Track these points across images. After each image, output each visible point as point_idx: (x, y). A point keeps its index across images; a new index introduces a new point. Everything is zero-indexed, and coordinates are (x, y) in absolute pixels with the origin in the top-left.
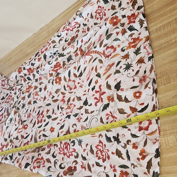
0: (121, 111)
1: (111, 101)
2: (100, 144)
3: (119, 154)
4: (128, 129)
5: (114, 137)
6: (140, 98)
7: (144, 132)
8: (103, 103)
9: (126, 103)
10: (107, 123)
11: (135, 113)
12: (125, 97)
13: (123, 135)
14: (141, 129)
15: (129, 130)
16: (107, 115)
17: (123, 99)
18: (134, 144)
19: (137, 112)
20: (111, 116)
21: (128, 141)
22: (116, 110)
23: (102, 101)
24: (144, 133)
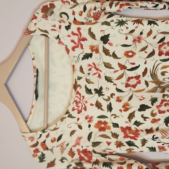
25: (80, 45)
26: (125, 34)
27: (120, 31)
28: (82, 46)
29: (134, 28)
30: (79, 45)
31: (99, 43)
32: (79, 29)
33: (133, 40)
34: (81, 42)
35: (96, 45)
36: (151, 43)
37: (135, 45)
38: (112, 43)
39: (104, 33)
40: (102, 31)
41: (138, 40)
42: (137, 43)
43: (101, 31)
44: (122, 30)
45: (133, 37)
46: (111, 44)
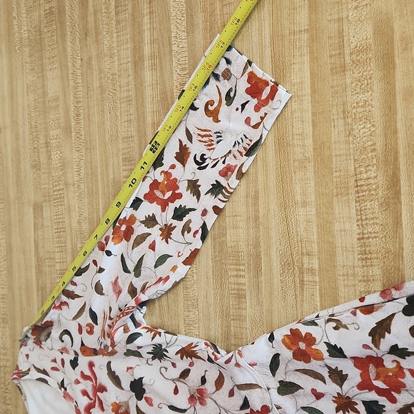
25: (97, 402)
26: (173, 380)
27: (163, 370)
28: (101, 403)
29: (187, 366)
30: (95, 401)
31: (129, 396)
32: (91, 365)
33: (189, 396)
34: (98, 393)
35: (125, 402)
36: (227, 408)
37: (193, 409)
38: (152, 400)
39: (133, 375)
40: (130, 370)
41: (199, 399)
42: (198, 406)
43: (128, 369)
44: (166, 369)
45: (189, 390)
46: (149, 401)
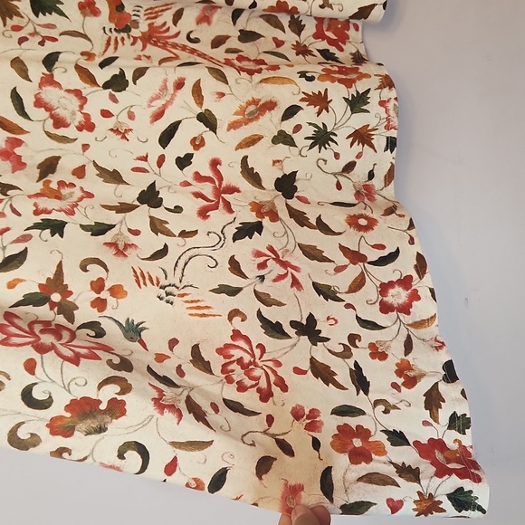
0: (312, 253)
1: (267, 218)
2: (236, 343)
3: (323, 373)
4: (345, 303)
5: (294, 324)
6: (371, 232)
7: (398, 317)
8: (234, 215)
9: (326, 234)
10: (262, 278)
11: (361, 264)
12: (319, 219)
13: (328, 318)
14: (386, 308)
15: (349, 306)
16: (258, 254)
17: (313, 221)
18: (372, 346)
19: (366, 264)
20: (273, 259)
21: (353, 338)
22: (290, 247)
23: (230, 211)
24: (401, 321)
